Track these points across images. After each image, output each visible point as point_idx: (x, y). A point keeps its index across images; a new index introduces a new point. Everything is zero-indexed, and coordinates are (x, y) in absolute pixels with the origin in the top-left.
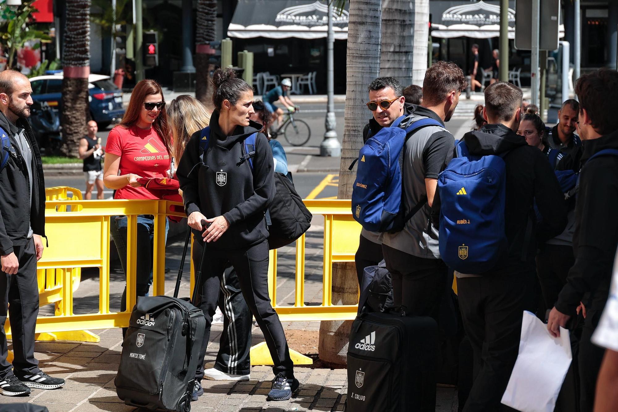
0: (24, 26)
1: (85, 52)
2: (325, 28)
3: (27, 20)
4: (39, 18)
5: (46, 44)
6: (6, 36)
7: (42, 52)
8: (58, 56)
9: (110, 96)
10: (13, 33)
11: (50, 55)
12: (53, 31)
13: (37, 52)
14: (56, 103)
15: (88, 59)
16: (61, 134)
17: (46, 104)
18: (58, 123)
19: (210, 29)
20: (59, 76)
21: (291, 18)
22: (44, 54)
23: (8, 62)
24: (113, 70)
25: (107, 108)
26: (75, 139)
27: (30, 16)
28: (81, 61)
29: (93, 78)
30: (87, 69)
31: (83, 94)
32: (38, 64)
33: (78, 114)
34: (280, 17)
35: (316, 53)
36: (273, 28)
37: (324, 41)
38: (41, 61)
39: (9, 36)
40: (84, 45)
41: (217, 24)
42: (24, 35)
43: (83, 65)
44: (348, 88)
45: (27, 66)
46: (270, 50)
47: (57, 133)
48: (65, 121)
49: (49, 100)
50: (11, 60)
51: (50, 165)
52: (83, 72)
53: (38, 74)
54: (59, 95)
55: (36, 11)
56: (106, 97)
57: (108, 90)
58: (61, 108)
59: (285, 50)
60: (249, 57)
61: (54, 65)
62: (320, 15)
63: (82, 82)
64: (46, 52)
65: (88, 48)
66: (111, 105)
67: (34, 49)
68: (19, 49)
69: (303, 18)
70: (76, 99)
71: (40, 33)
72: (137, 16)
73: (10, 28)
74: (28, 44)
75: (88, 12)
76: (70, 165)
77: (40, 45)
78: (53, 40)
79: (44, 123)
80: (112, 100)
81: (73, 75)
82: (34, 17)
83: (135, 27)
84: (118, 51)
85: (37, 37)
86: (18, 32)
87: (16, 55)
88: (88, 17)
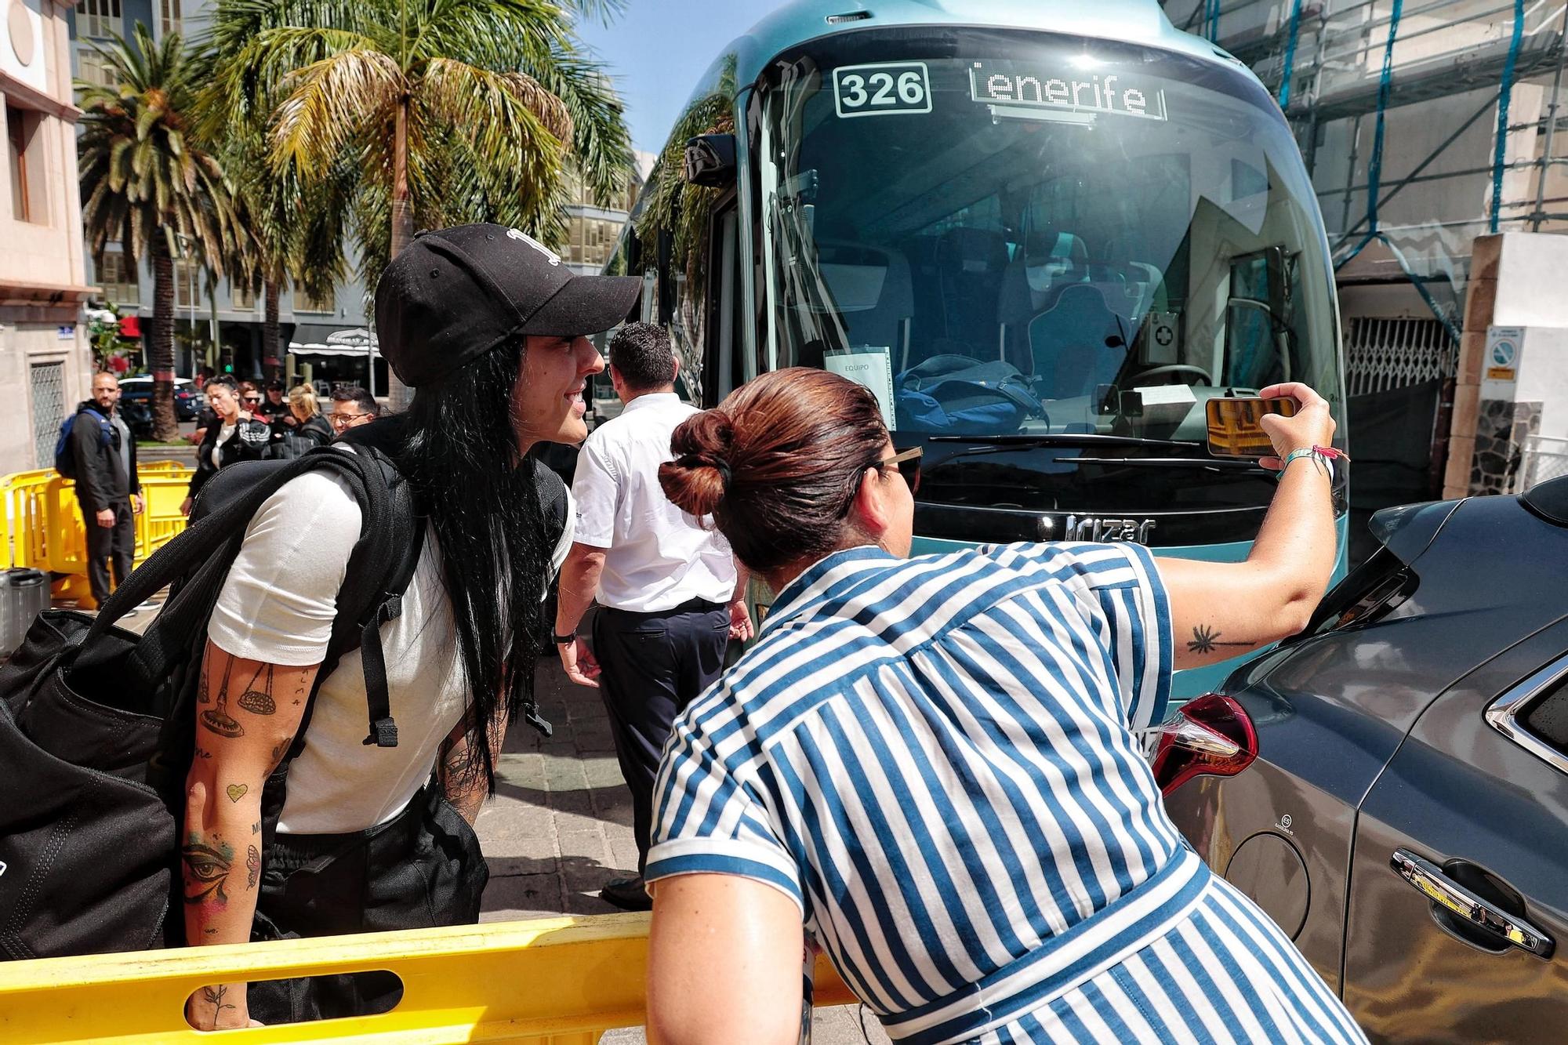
0: (114, 338)
1: (171, 361)
2: (367, 348)
3: (117, 334)
4: (127, 334)
5: (134, 354)
6: (97, 346)
7: (131, 359)
8: (145, 362)
9: (192, 396)
11: (137, 362)
12: (139, 345)
13: (126, 360)
14: (145, 400)
15: (173, 366)
16: (152, 425)
17: (137, 401)
18: (148, 415)
19: (275, 346)
20: (149, 379)
21: (338, 340)
23: (100, 367)
24: (194, 375)
25: (191, 404)
26: (165, 428)
27: (119, 331)
28: (168, 368)
29: (178, 381)
30: (173, 374)
31: (171, 394)
32: (128, 369)
33: (166, 409)
34: (330, 339)
35: (359, 367)
36: (325, 347)
37: (366, 358)
38: (129, 366)
39: (100, 346)
40: (170, 356)
41: (280, 343)
43: (169, 371)
44: (391, 391)
45: (117, 370)
46: (323, 363)
48: (155, 414)
49: (138, 398)
51: (144, 448)
52: (170, 377)
54: (149, 394)
55: (124, 327)
56: (190, 396)
57: (191, 391)
58: (151, 404)
59: (334, 363)
60: (308, 368)
61: (140, 371)
62: (363, 338)
63: (170, 384)
65: (173, 357)
66: (194, 403)
67: (123, 357)
68: (110, 358)
69: (349, 340)
70: (164, 397)
71: (128, 344)
72: (214, 334)
73: (101, 340)
74: (118, 353)
75: (172, 329)
76: (161, 448)
77: (129, 354)
78: (141, 350)
79: (137, 416)
80: (195, 398)
81: (161, 378)
82: (123, 330)
83: (213, 344)
84: (199, 360)
85: (125, 347)
86: (109, 344)
87: (107, 361)
88: (172, 334)
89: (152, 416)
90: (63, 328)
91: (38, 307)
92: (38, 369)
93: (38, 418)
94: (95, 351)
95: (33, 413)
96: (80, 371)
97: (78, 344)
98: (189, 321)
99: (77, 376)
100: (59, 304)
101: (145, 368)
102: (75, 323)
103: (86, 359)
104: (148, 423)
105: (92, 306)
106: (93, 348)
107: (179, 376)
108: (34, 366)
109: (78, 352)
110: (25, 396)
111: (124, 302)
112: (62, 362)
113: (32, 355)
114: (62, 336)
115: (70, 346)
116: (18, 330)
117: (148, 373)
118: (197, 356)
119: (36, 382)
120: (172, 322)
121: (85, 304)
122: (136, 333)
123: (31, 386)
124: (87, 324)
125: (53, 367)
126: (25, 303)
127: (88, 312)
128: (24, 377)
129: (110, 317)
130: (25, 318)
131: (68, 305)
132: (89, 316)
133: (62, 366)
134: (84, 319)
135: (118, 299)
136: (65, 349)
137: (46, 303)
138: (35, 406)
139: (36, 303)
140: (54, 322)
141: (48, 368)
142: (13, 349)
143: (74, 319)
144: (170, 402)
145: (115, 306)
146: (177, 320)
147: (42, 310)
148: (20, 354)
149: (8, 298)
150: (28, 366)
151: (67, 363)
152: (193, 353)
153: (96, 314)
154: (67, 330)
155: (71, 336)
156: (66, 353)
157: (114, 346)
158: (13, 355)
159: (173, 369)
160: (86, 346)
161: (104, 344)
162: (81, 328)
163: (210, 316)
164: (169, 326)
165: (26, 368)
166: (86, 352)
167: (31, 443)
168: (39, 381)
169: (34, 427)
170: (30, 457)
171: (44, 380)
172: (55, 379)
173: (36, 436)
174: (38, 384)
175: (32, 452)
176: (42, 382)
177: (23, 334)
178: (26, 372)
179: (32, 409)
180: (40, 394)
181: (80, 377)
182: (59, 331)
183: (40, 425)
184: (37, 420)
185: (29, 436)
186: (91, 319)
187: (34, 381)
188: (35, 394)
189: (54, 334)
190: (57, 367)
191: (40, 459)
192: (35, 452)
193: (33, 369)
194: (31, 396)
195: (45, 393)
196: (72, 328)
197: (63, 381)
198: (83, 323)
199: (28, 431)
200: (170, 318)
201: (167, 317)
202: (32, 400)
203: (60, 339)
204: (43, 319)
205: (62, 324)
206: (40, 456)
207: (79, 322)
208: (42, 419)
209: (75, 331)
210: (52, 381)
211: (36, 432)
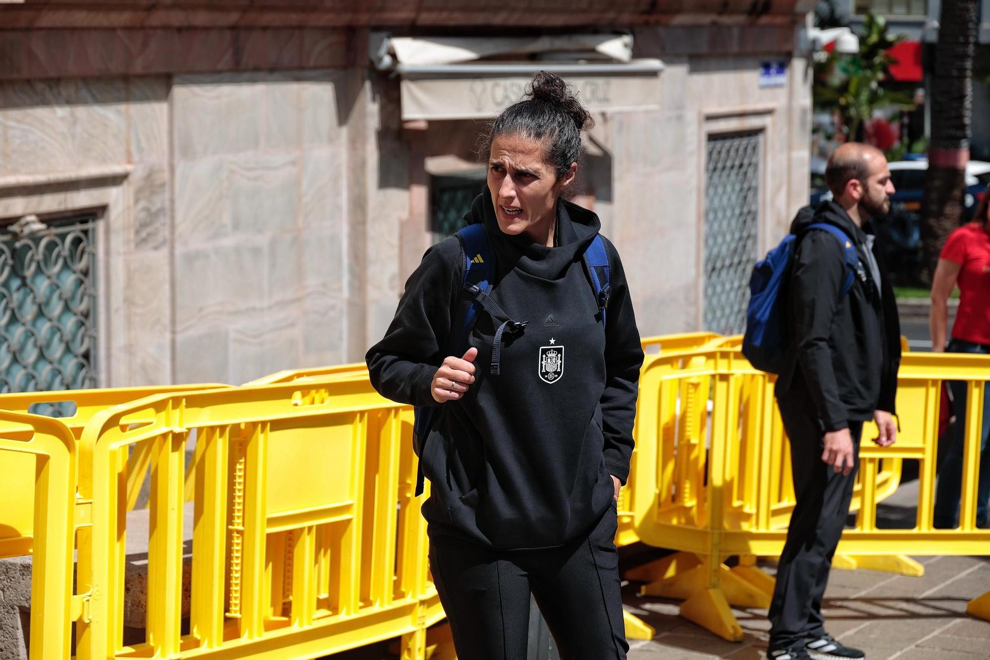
0: (874, 85)
1: (963, 127)
3: (881, 76)
4: (898, 73)
6: (846, 99)
7: (902, 126)
12: (920, 93)
13: (895, 127)
15: (965, 137)
16: (921, 254)
17: (902, 206)
18: (916, 236)
20: (921, 164)
23: (847, 140)
27: (885, 70)
28: (954, 143)
30: (964, 154)
31: (957, 193)
32: (896, 145)
33: (947, 223)
39: (851, 99)
40: (961, 117)
43: (957, 147)
47: (914, 251)
48: (928, 233)
50: (853, 136)
51: (901, 300)
52: (956, 159)
54: (919, 193)
55: (895, 62)
61: (919, 146)
63: (956, 174)
65: (967, 121)
67: (891, 120)
70: (945, 201)
71: (900, 95)
73: (852, 88)
74: (879, 114)
75: (969, 64)
77: (901, 115)
78: (921, 108)
79: (896, 236)
81: (941, 161)
82: (893, 71)
85: (894, 101)
86: (864, 96)
88: (969, 73)
89: (922, 237)
90: (767, 67)
91: (729, 27)
92: (719, 144)
93: (712, 237)
95: (704, 228)
96: (790, 148)
97: (791, 95)
99: (783, 158)
100: (764, 20)
102: (788, 56)
103: (803, 123)
105: (828, 21)
108: (713, 137)
109: (789, 109)
110: (694, 195)
111: (900, 14)
112: (760, 131)
113: (710, 118)
114: (765, 80)
115: (776, 100)
116: (693, 70)
119: (714, 168)
121: (810, 19)
122: (915, 73)
123: (704, 178)
124: (808, 56)
125: (745, 141)
126: (706, 19)
127: (813, 33)
128: (694, 160)
129: (849, 42)
130: (704, 49)
131: (779, 20)
132: (814, 42)
133: (761, 138)
134: (803, 46)
135: (890, 7)
136: (768, 105)
137: (741, 19)
138: (710, 214)
139: (726, 20)
140: (754, 55)
141: (736, 142)
142: (682, 107)
143: (786, 47)
144: (955, 210)
145: (881, 20)
147: (735, 32)
148: (692, 116)
149: (678, 11)
150: (704, 138)
151: (770, 132)
153: (826, 36)
154: (773, 71)
155: (782, 79)
156: (769, 112)
157: (874, 100)
158: (680, 118)
159: (966, 142)
161: (857, 95)
162: (798, 66)
164: (964, 56)
165: (700, 141)
166: (804, 112)
167: (696, 285)
168: (720, 165)
169: (703, 254)
170: (692, 310)
171: (729, 164)
172: (746, 162)
173: (706, 271)
174: (718, 173)
175: (696, 303)
176: (724, 168)
177: (700, 80)
178: (699, 147)
179: (703, 220)
180: (720, 190)
181: (789, 159)
182: (761, 70)
183: (715, 251)
184: (711, 242)
185: (693, 272)
186: (818, 47)
187: (711, 167)
188: (711, 191)
189: (752, 78)
190: (753, 140)
191: (710, 316)
192: (702, 303)
193: (712, 144)
194: (703, 196)
195: (729, 188)
196: (782, 67)
197: (761, 167)
198: (802, 56)
199: (692, 261)
200: (966, 43)
201: (962, 39)
202: (704, 203)
203: (763, 87)
204: (735, 48)
205: (766, 59)
206: (711, 309)
207: (796, 52)
208: (720, 240)
209: (787, 72)
210: (741, 166)
211: (706, 265)
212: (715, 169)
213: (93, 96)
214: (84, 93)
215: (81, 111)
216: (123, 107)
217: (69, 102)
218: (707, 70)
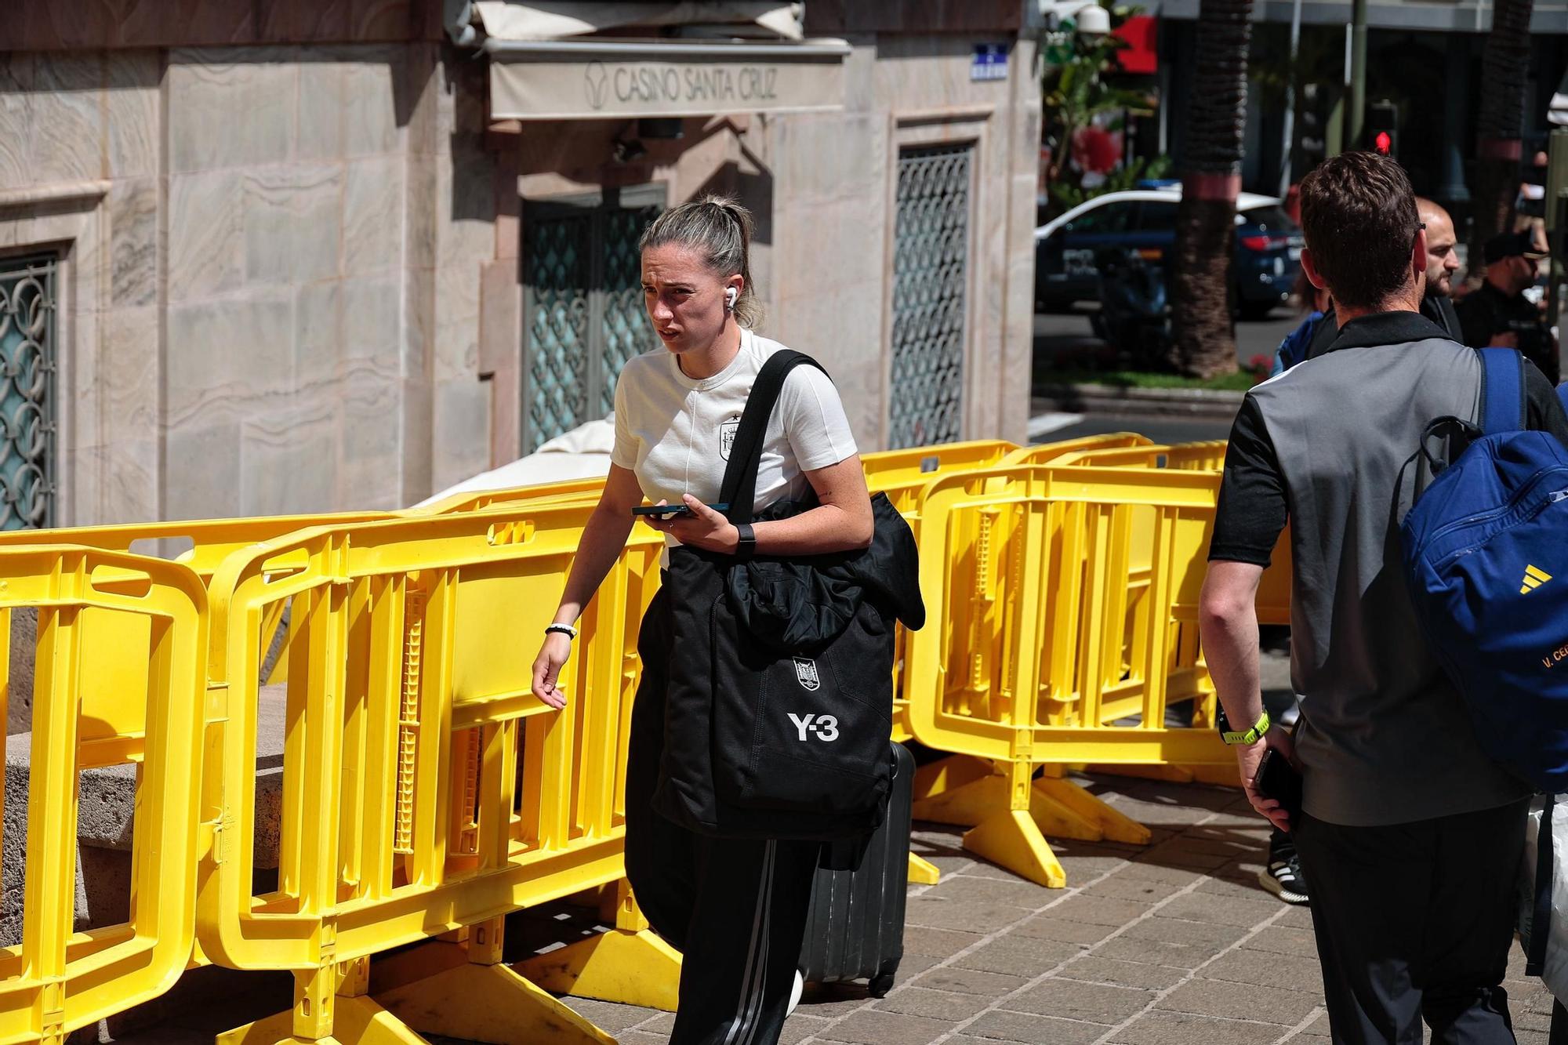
0: (1095, 78)
1: (1232, 142)
3: (1105, 66)
4: (1130, 63)
5: (1138, 122)
6: (1056, 99)
8: (1163, 146)
9: (1278, 244)
10: (1071, 93)
11: (1144, 146)
12: (1154, 93)
13: (1116, 139)
14: (1156, 254)
15: (1236, 157)
16: (1168, 324)
17: (1136, 254)
18: (1161, 298)
19: (1513, 103)
20: (1173, 193)
22: (1131, 145)
23: (1056, 157)
24: (1285, 186)
25: (1270, 270)
26: (1200, 334)
27: (1112, 57)
28: (1222, 164)
29: (1246, 201)
30: (1236, 181)
31: (1225, 239)
32: (1121, 165)
33: (1208, 282)
38: (1124, 157)
39: (1062, 99)
40: (1232, 128)
42: (1094, 99)
43: (1226, 170)
45: (1093, 167)
49: (1142, 247)
50: (1062, 154)
51: (1141, 391)
52: (1227, 188)
53: (1120, 188)
56: (1270, 244)
57: (1275, 231)
58: (1171, 267)
61: (1152, 170)
63: (1227, 208)
64: (1137, 138)
65: (1240, 134)
66: (1279, 265)
67: (1111, 129)
68: (1081, 128)
70: (1207, 250)
71: (1128, 94)
72: (1353, 68)
73: (1064, 83)
74: (1100, 119)
75: (1244, 54)
76: (1186, 393)
77: (1126, 121)
78: (1154, 114)
80: (1283, 252)
81: (1205, 193)
82: (1119, 56)
83: (1348, 94)
84: (1307, 143)
87: (1071, 143)
88: (1244, 65)
89: (1170, 301)
90: (981, 52)
92: (915, 161)
93: (902, 295)
94: (1049, 112)
95: (893, 282)
96: (1011, 169)
97: (1014, 95)
98: (1288, 27)
99: (1002, 183)
101: (1161, 167)
102: (1013, 36)
103: (1030, 133)
104: (1159, 320)
106: (1045, 106)
107: (1247, 188)
108: (907, 152)
109: (1012, 111)
110: (881, 233)
112: (971, 143)
113: (905, 124)
114: (979, 71)
115: (993, 100)
116: (882, 55)
117: (1168, 178)
118: (1300, 130)
119: (908, 195)
120: (1247, 32)
122: (1148, 62)
123: (894, 208)
124: (1039, 39)
125: (950, 158)
127: (1046, 4)
128: (882, 182)
129: (1096, 18)
130: (898, 25)
132: (1048, 16)
133: (971, 153)
134: (1033, 23)
136: (983, 108)
138: (899, 262)
140: (966, 33)
141: (939, 158)
142: (863, 108)
143: (1009, 24)
144: (1221, 262)
146: (1257, 26)
147: (941, 1)
148: (879, 121)
150: (895, 153)
151: (984, 144)
152: (1290, 118)
154: (991, 55)
155: (1002, 70)
156: (984, 117)
158: (863, 123)
159: (1237, 167)
160: (1032, 100)
162: (1025, 49)
163: (1347, 15)
164: (1239, 41)
165: (889, 158)
166: (1031, 117)
167: (881, 363)
168: (915, 194)
169: (891, 319)
170: (875, 401)
171: (927, 192)
172: (950, 189)
173: (894, 345)
174: (911, 204)
175: (881, 390)
176: (921, 196)
177: (892, 67)
178: (888, 166)
179: (891, 272)
180: (915, 229)
181: (1010, 185)
182: (974, 57)
183: (906, 315)
184: (901, 302)
185: (877, 345)
186: (1054, 25)
187: (903, 195)
188: (903, 230)
189: (962, 66)
190: (961, 156)
191: (898, 410)
192: (888, 390)
193: (905, 161)
194: (892, 235)
195: (927, 226)
196: (1004, 51)
197: (971, 194)
198: (1030, 38)
199: (876, 330)
200: (1242, 22)
201: (1235, 16)
202: (894, 246)
203: (975, 81)
204: (940, 25)
205: (982, 40)
206: (898, 400)
207: (1022, 32)
208: (913, 301)
209: (1010, 59)
210: (944, 194)
211: (894, 335)
212: (909, 198)
213: (57, 78)
214: (44, 74)
215: (40, 101)
216: (97, 95)
217: (22, 88)
218: (901, 55)
